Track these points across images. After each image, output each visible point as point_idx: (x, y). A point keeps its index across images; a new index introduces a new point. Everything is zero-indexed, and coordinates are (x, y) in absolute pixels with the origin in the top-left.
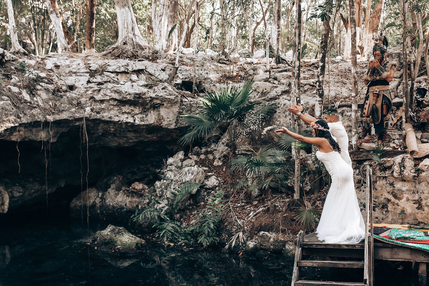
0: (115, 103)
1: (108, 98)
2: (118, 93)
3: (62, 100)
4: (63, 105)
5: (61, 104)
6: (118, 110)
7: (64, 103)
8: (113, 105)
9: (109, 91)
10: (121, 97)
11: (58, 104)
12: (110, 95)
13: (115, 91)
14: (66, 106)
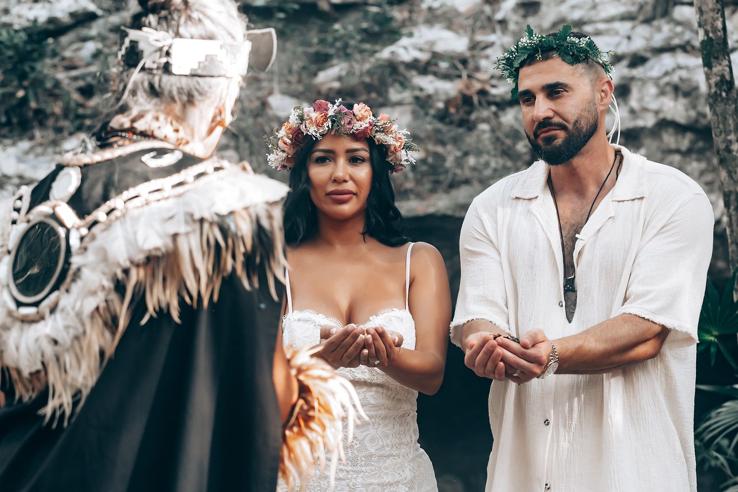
0: (685, 142)
1: (649, 121)
2: (686, 95)
3: (470, 140)
4: (472, 161)
5: (466, 154)
6: (702, 173)
7: (479, 153)
8: (678, 151)
9: (652, 90)
10: (693, 114)
11: (451, 154)
12: (654, 106)
13: (676, 89)
14: (487, 165)
